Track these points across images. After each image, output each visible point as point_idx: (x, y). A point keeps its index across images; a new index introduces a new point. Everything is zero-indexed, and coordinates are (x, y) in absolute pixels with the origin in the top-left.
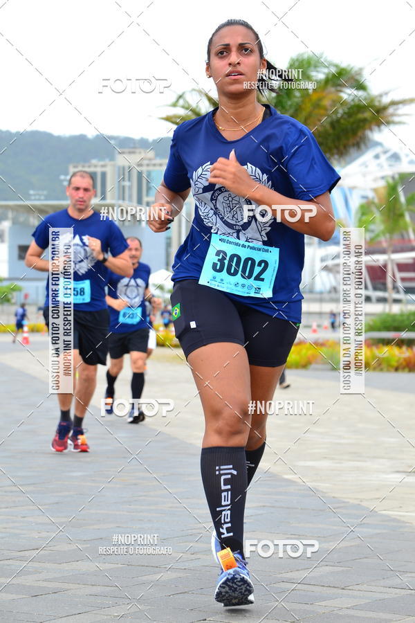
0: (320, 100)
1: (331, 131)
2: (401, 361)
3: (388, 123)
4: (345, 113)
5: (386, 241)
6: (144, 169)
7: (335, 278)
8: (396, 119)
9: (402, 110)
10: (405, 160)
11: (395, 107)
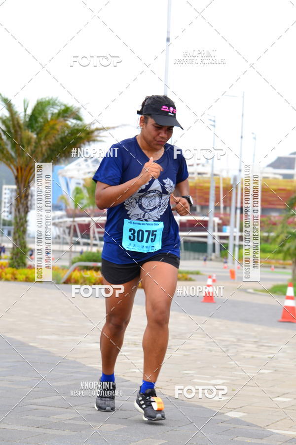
0: (55, 125)
1: (60, 143)
2: (97, 279)
3: (94, 141)
4: (69, 133)
5: (90, 210)
7: (59, 230)
8: (99, 139)
9: (103, 133)
11: (99, 131)
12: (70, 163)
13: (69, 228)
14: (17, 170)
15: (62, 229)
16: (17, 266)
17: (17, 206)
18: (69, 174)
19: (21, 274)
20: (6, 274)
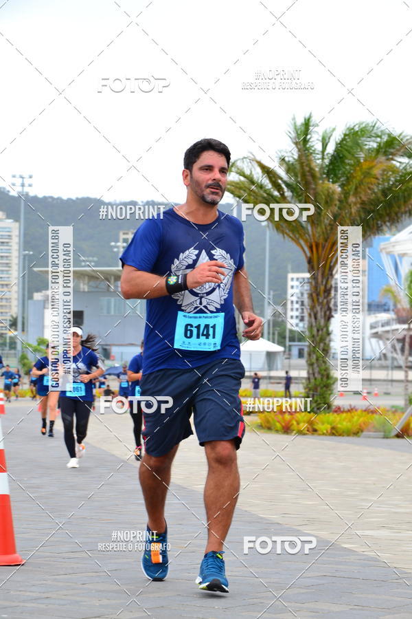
0: (371, 168)
4: (397, 180)
12: (399, 231)
13: (402, 340)
14: (311, 248)
15: (389, 344)
16: (315, 409)
17: (312, 308)
18: (398, 249)
19: (323, 424)
20: (298, 424)
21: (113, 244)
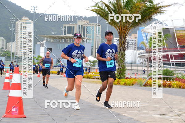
3: (159, 13)
4: (146, 10)
6: (86, 26)
8: (161, 11)
9: (163, 9)
10: (164, 25)
12: (147, 26)
13: (147, 58)
14: (120, 29)
15: (143, 59)
16: (120, 78)
17: (120, 48)
18: (147, 31)
19: (122, 82)
20: (115, 82)
21: (61, 28)
